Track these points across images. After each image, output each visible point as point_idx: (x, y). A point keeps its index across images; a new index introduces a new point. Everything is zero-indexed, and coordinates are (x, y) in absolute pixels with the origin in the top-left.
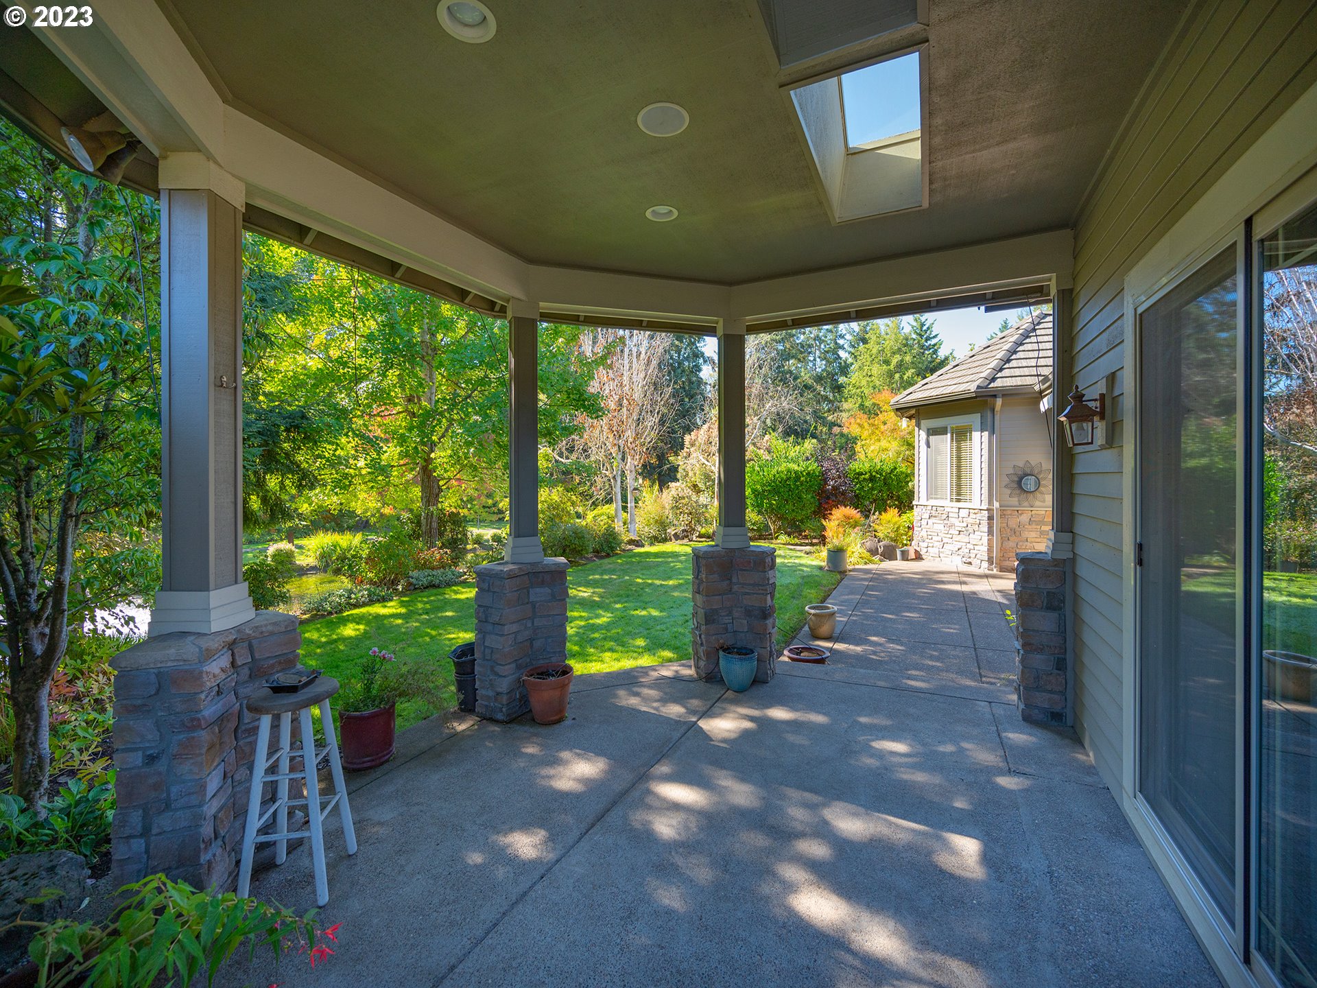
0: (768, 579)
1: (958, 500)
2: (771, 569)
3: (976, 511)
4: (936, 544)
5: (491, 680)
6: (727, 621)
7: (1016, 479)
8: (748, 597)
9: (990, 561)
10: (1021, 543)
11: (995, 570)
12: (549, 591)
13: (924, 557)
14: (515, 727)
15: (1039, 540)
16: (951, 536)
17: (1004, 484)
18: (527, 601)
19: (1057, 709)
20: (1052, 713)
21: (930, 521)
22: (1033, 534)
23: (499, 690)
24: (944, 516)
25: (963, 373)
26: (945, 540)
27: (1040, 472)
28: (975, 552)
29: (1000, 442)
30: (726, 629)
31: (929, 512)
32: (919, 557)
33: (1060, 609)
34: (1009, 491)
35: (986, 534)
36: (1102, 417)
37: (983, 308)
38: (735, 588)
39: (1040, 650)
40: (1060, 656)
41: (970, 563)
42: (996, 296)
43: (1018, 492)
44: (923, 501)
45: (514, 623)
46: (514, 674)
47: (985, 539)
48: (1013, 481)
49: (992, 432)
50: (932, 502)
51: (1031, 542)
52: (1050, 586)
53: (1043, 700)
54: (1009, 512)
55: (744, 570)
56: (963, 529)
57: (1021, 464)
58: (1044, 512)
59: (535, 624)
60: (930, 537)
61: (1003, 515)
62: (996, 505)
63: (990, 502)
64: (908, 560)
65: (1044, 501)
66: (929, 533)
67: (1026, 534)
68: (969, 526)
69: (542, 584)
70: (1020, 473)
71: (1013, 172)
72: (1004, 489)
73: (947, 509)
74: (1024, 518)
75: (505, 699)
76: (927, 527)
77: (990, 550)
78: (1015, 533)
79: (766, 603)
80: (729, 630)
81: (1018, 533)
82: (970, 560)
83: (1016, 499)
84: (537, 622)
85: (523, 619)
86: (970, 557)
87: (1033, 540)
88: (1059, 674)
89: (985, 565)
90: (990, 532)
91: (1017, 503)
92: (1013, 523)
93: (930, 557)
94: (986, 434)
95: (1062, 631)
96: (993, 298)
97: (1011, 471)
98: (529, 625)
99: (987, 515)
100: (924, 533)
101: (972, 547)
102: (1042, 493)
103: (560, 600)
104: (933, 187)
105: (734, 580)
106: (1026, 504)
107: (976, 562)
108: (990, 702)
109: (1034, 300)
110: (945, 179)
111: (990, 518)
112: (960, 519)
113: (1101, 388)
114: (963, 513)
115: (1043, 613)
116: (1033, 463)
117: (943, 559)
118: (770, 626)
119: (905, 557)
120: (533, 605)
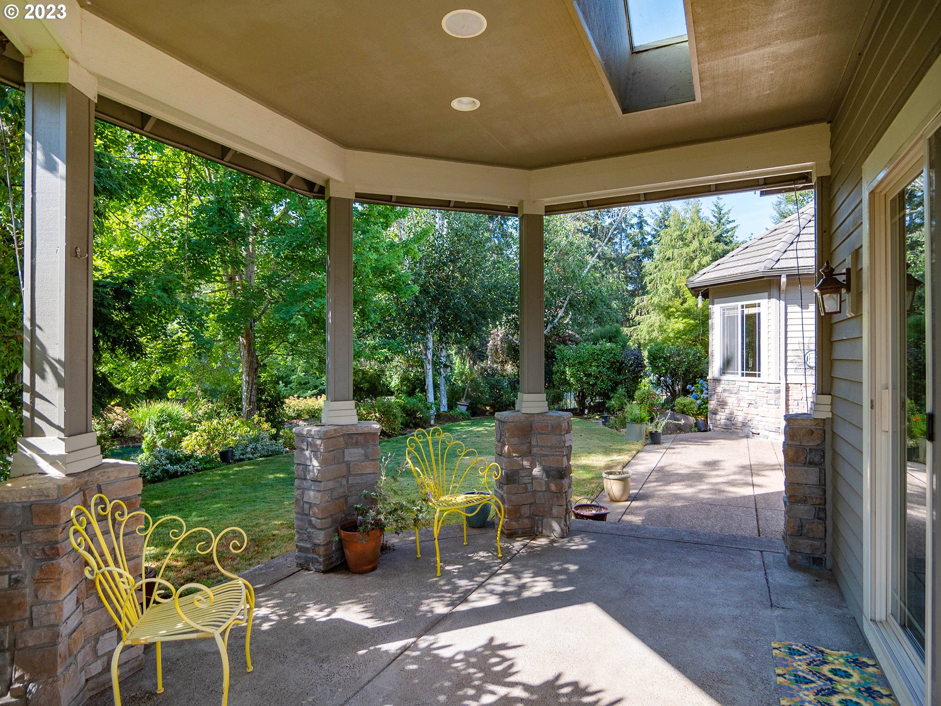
0: (564, 442)
1: (748, 375)
2: (567, 433)
3: (764, 385)
4: (728, 417)
5: (309, 532)
6: (527, 481)
7: (801, 355)
8: (546, 458)
9: (777, 431)
12: (363, 451)
13: (717, 429)
14: (332, 575)
16: (741, 408)
17: (790, 359)
18: (342, 460)
19: (818, 554)
20: (814, 558)
21: (723, 395)
23: (317, 541)
24: (736, 390)
25: (753, 254)
26: (736, 412)
28: (764, 423)
29: (786, 320)
30: (526, 488)
31: (721, 386)
33: (821, 464)
34: (794, 366)
35: (773, 407)
36: (848, 290)
37: (758, 192)
38: (535, 450)
39: (804, 501)
40: (821, 506)
41: (758, 434)
42: (767, 182)
43: (802, 367)
44: (716, 376)
45: (329, 480)
46: (330, 527)
47: (772, 411)
48: (798, 357)
50: (725, 377)
52: (812, 444)
53: (805, 544)
54: (794, 386)
55: (542, 434)
56: (753, 402)
57: (805, 340)
59: (350, 482)
60: (723, 410)
61: (788, 388)
62: (783, 378)
66: (721, 406)
68: (758, 399)
69: (356, 445)
70: (805, 349)
71: (772, 72)
72: (790, 364)
73: (738, 384)
74: (808, 391)
75: (322, 550)
76: (720, 400)
77: (777, 422)
79: (562, 464)
80: (529, 489)
82: (758, 431)
83: (801, 373)
84: (351, 480)
85: (339, 477)
86: (759, 428)
88: (820, 523)
92: (798, 396)
93: (723, 430)
95: (822, 484)
96: (765, 184)
97: (796, 347)
98: (344, 482)
99: (774, 389)
100: (717, 406)
101: (760, 419)
103: (372, 460)
104: (704, 84)
105: (534, 443)
107: (764, 433)
108: (762, 552)
109: (801, 186)
110: (714, 78)
111: (777, 391)
112: (750, 392)
113: (848, 263)
115: (806, 468)
117: (734, 430)
118: (566, 486)
120: (348, 464)
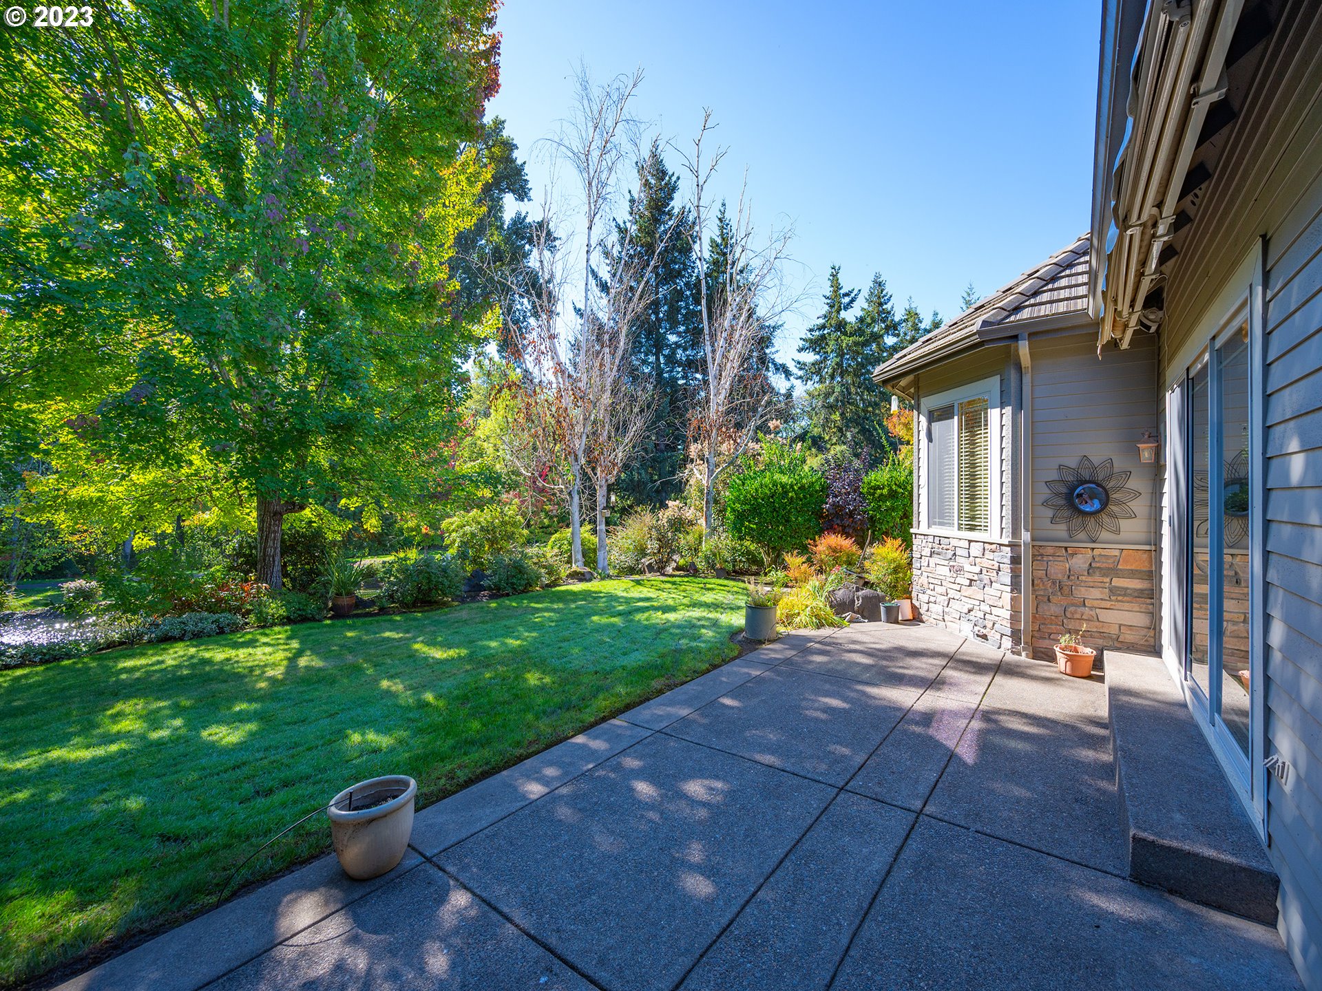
1: (972, 528)
3: (994, 546)
4: (940, 599)
7: (1064, 490)
9: (1015, 635)
10: (1072, 609)
11: (1024, 654)
13: (924, 618)
15: (1108, 604)
16: (958, 587)
17: (1041, 498)
21: (933, 561)
22: (1096, 593)
24: (950, 553)
26: (952, 594)
27: (1110, 477)
28: (992, 618)
29: (1033, 424)
31: (930, 546)
32: (917, 618)
34: (1049, 513)
35: (1009, 589)
41: (985, 637)
43: (1066, 513)
44: (923, 528)
47: (1007, 597)
48: (1057, 494)
49: (1018, 407)
50: (937, 530)
51: (1091, 608)
54: (1050, 551)
56: (976, 578)
57: (1072, 462)
58: (1117, 553)
60: (932, 586)
61: (1038, 556)
62: (1026, 536)
63: (1015, 532)
64: (896, 622)
65: (1118, 532)
66: (931, 580)
67: (1081, 592)
68: (984, 571)
70: (1071, 478)
72: (1043, 508)
73: (954, 542)
74: (1079, 562)
76: (929, 569)
77: (1014, 618)
78: (1061, 588)
81: (1066, 590)
82: (985, 631)
83: (1063, 527)
86: (985, 627)
87: (1096, 603)
89: (1007, 643)
90: (1015, 586)
91: (1064, 534)
92: (1058, 569)
93: (932, 620)
94: (1008, 410)
97: (1054, 476)
99: (1010, 555)
100: (924, 580)
101: (987, 609)
102: (1114, 516)
106: (1082, 536)
107: (994, 636)
111: (1015, 560)
112: (971, 558)
114: (976, 549)
116: (1096, 460)
117: (949, 624)
119: (892, 617)
